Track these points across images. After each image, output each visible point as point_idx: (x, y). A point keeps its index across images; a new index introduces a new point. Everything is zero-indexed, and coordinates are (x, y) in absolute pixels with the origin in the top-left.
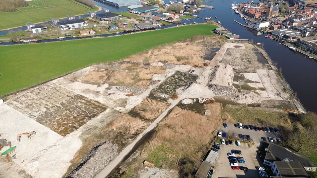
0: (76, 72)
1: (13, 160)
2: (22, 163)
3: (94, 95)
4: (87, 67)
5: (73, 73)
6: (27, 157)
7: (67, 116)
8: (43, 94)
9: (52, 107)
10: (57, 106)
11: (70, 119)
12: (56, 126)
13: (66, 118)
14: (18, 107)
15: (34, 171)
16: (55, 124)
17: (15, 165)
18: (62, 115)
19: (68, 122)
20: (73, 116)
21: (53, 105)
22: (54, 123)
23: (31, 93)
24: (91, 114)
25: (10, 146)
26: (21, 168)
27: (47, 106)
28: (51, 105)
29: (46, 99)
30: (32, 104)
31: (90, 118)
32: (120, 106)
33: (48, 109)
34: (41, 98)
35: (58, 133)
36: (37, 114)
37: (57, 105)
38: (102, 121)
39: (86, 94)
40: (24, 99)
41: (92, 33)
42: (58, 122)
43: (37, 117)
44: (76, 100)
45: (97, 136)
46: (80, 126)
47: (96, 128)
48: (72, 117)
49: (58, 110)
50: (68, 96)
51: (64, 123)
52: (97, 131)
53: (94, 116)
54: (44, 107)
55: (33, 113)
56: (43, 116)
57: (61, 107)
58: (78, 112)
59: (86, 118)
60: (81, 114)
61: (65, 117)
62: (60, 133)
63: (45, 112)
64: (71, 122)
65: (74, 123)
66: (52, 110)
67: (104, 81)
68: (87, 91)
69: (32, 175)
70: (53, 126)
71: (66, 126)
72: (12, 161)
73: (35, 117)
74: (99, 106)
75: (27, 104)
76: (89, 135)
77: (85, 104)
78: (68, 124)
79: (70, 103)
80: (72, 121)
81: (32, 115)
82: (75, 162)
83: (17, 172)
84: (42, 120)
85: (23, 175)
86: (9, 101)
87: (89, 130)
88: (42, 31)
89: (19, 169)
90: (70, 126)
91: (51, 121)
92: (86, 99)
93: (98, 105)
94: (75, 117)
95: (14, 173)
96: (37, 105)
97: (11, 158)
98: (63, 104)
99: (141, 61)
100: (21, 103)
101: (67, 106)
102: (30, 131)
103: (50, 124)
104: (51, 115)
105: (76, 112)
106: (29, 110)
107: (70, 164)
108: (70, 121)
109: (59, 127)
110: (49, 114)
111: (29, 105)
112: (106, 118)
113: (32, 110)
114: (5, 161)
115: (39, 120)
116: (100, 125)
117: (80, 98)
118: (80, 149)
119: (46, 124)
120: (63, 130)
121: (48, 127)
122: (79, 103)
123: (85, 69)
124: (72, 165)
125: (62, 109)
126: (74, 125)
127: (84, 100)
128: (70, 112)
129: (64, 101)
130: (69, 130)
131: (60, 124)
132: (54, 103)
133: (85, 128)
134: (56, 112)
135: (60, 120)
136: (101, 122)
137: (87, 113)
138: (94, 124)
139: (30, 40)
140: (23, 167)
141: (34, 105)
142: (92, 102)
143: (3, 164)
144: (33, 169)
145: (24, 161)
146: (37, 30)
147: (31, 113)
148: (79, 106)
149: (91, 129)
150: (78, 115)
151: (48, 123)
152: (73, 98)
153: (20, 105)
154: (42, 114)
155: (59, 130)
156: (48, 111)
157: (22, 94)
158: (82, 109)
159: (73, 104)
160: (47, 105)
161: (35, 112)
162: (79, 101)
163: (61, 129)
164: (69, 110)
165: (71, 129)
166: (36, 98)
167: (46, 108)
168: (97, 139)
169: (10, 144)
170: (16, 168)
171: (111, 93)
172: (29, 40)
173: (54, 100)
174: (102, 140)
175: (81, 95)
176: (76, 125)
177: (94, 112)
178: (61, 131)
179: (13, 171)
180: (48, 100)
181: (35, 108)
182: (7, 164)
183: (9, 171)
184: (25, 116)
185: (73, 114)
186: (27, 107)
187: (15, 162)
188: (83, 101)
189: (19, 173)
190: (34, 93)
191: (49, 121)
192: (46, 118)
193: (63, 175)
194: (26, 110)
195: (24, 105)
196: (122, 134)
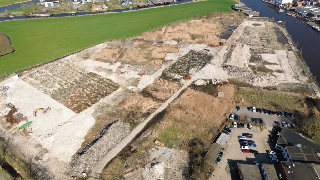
0: (88, 49)
1: (30, 134)
2: (39, 137)
3: (106, 73)
4: (99, 44)
5: (85, 50)
6: (43, 132)
7: (80, 93)
8: (56, 71)
9: (65, 84)
10: (71, 84)
11: (83, 96)
12: (70, 103)
13: (80, 95)
14: (33, 83)
15: (50, 146)
16: (69, 101)
17: (32, 139)
18: (76, 92)
19: (81, 100)
20: (86, 93)
21: (66, 82)
22: (68, 100)
23: (46, 69)
24: (103, 92)
25: (27, 121)
26: (38, 143)
27: (61, 83)
28: (64, 82)
29: (60, 75)
30: (47, 80)
31: (103, 96)
32: (132, 85)
33: (61, 85)
34: (54, 75)
35: (72, 110)
36: (51, 90)
37: (71, 82)
38: (115, 100)
39: (99, 72)
40: (38, 75)
41: (105, 8)
42: (72, 99)
43: (51, 93)
44: (89, 78)
45: (110, 114)
46: (93, 103)
47: (108, 106)
48: (85, 95)
49: (71, 88)
50: (81, 73)
51: (78, 100)
52: (109, 109)
53: (107, 94)
54: (58, 84)
55: (48, 89)
56: (57, 93)
57: (75, 84)
58: (90, 89)
59: (99, 96)
60: (94, 92)
61: (78, 95)
62: (74, 110)
63: (59, 89)
64: (84, 100)
65: (87, 101)
66: (65, 87)
67: (116, 59)
68: (100, 69)
69: (48, 149)
70: (67, 103)
71: (79, 103)
72: (28, 135)
73: (50, 93)
74: (111, 85)
75: (42, 80)
76: (102, 113)
77: (98, 82)
78: (82, 101)
79: (83, 80)
80: (86, 98)
81: (47, 91)
82: (89, 138)
83: (34, 145)
84: (56, 96)
85: (40, 148)
86: (24, 76)
87: (101, 108)
88: (54, 5)
89: (36, 143)
90: (83, 103)
91: (65, 97)
92: (98, 77)
93: (110, 83)
94: (88, 95)
95: (31, 146)
96: (52, 81)
97: (28, 132)
98: (76, 81)
99: (154, 39)
100: (36, 79)
101: (80, 83)
102: (45, 107)
103: (64, 101)
104: (65, 92)
105: (89, 90)
106: (44, 86)
107: (84, 140)
108: (84, 99)
109: (73, 104)
110: (63, 90)
111: (43, 81)
112: (119, 96)
113: (46, 86)
114: (23, 135)
115: (54, 97)
116: (112, 104)
117: (93, 76)
118: (94, 127)
119: (60, 101)
120: (76, 107)
121: (62, 103)
122: (92, 81)
123: (97, 46)
124: (85, 141)
125: (76, 86)
126: (87, 103)
127: (97, 78)
128: (83, 89)
129: (77, 78)
130: (82, 107)
131: (74, 101)
132: (67, 80)
133: (98, 106)
134: (70, 89)
135: (73, 97)
136: (113, 101)
137: (100, 91)
138: (106, 102)
139: (43, 14)
140: (39, 141)
141: (48, 81)
142: (104, 80)
143: (21, 137)
144: (48, 143)
145: (40, 136)
146: (50, 4)
147: (46, 89)
148: (91, 84)
149: (103, 107)
150: (91, 93)
151: (62, 100)
152: (85, 76)
153: (35, 81)
154: (56, 90)
155: (72, 107)
156: (62, 88)
157: (37, 70)
158: (95, 87)
159: (86, 82)
160: (61, 82)
161: (49, 88)
162: (92, 79)
163: (75, 106)
164: (82, 87)
165: (84, 106)
166: (50, 74)
167: (60, 84)
168: (110, 116)
169: (26, 118)
170: (33, 142)
171: (124, 71)
172: (41, 15)
173: (67, 77)
174: (114, 119)
175: (94, 73)
176: (89, 102)
177: (106, 91)
178: (75, 108)
179: (30, 144)
180: (62, 77)
181: (49, 84)
182: (25, 137)
183: (26, 144)
184: (40, 92)
185: (86, 92)
186: (41, 83)
187: (32, 136)
188: (96, 79)
189: (36, 146)
190: (49, 70)
191: (63, 98)
192: (60, 94)
193: (77, 150)
194: (41, 86)
195: (39, 81)
196: (134, 113)
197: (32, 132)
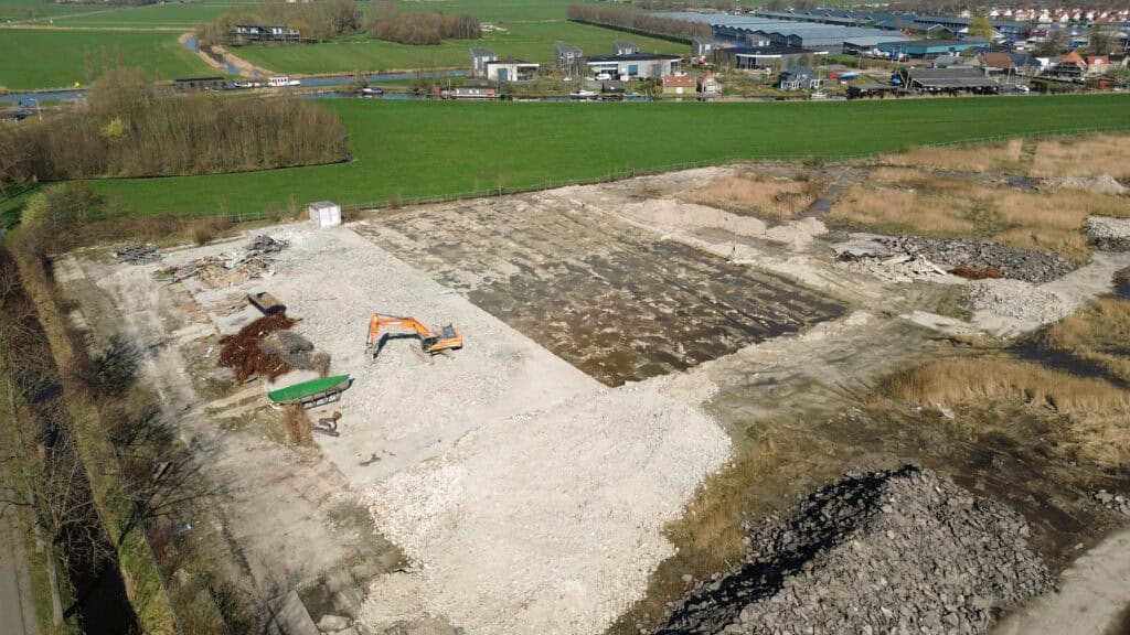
0: (650, 177)
1: (322, 440)
2: (366, 464)
3: (755, 252)
5: (638, 178)
6: (396, 441)
7: (620, 307)
8: (507, 221)
9: (545, 267)
10: (571, 268)
11: (637, 323)
12: (563, 338)
13: (618, 313)
14: (397, 246)
15: (422, 530)
16: (559, 329)
17: (324, 467)
18: (598, 298)
19: (627, 332)
20: (656, 311)
21: (548, 260)
22: (555, 324)
23: (460, 213)
24: (756, 320)
25: (326, 370)
26: (351, 496)
27: (522, 261)
28: (540, 259)
29: (521, 237)
30: (459, 244)
31: (757, 335)
32: (933, 309)
33: (524, 268)
34: (496, 233)
35: (578, 367)
36: (475, 280)
37: (571, 261)
38: (842, 361)
39: (714, 242)
40: (425, 225)
41: (709, 88)
42: (576, 320)
43: (474, 288)
44: (667, 258)
45: (825, 426)
46: (701, 358)
47: (806, 384)
48: (651, 317)
49: (576, 281)
50: (620, 239)
51: (608, 330)
52: (816, 399)
53: (792, 329)
54: (512, 262)
55: (458, 271)
56: (503, 290)
57: (591, 271)
58: (679, 300)
59: (730, 329)
60: (698, 312)
61: (612, 311)
62: (590, 367)
63: (513, 279)
64: (647, 334)
65: (665, 341)
66: (543, 275)
67: (797, 210)
68: (723, 234)
70: (550, 337)
71: (616, 346)
72: (310, 442)
73: (468, 287)
74: (795, 296)
75: (435, 243)
76: (773, 413)
77: (713, 277)
78: (631, 339)
79: (634, 264)
80: (655, 332)
81: (452, 280)
83: (324, 506)
84: (498, 303)
85: (353, 535)
86: (363, 223)
87: (759, 384)
88: (519, 78)
89: (339, 496)
90: (639, 348)
91: (539, 312)
92: (715, 261)
93: (789, 289)
94: (662, 318)
95: (303, 508)
96: (480, 249)
97: (311, 427)
98: (597, 262)
100: (412, 237)
101: (618, 272)
103: (534, 324)
104: (541, 293)
105: (670, 299)
106: (440, 260)
108: (644, 330)
109: (584, 344)
110: (531, 286)
111: (443, 245)
112: (861, 349)
113: (454, 261)
114: (279, 438)
115: (478, 298)
116: (833, 376)
117: (682, 253)
118: (726, 476)
119: (513, 320)
120: (602, 360)
121: (524, 332)
122: (683, 270)
125: (596, 278)
126: (668, 350)
127: (707, 262)
128: (639, 296)
129: (603, 253)
130: (638, 366)
131: (588, 332)
132: (555, 255)
133: (737, 371)
134: (566, 284)
135: (585, 318)
136: (830, 362)
137: (735, 311)
138: (788, 362)
139: (477, 92)
140: (365, 487)
141: (466, 247)
142: (749, 273)
143: (264, 448)
145: (375, 458)
146: (505, 70)
147: (450, 272)
148: (681, 280)
149: (772, 381)
150: (681, 314)
151: (522, 320)
152: (646, 250)
153: (402, 240)
154: (499, 281)
155: (580, 355)
156: (528, 276)
157: (424, 211)
158: (703, 293)
159: (651, 269)
160: (525, 257)
161: (466, 269)
162: (681, 265)
163: (594, 352)
164: (631, 287)
165: (646, 362)
166: (476, 227)
167: (516, 264)
168: (833, 438)
169: (324, 362)
170: (325, 486)
171: (857, 252)
173: (554, 244)
175: (685, 246)
176: (676, 349)
177: (772, 315)
178: (590, 362)
179: (303, 497)
180: (529, 242)
181: (467, 258)
182: (284, 450)
183: (282, 489)
184: (427, 279)
185: (653, 305)
186: (433, 251)
187: (325, 450)
188: (702, 266)
189: (333, 516)
190: (473, 215)
191: (528, 313)
192: (516, 298)
194: (430, 258)
195: (422, 244)
197: (332, 432)
